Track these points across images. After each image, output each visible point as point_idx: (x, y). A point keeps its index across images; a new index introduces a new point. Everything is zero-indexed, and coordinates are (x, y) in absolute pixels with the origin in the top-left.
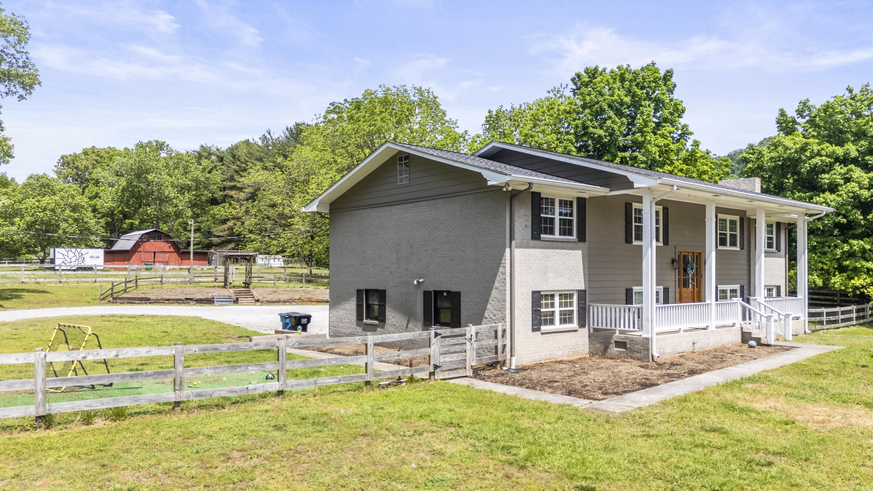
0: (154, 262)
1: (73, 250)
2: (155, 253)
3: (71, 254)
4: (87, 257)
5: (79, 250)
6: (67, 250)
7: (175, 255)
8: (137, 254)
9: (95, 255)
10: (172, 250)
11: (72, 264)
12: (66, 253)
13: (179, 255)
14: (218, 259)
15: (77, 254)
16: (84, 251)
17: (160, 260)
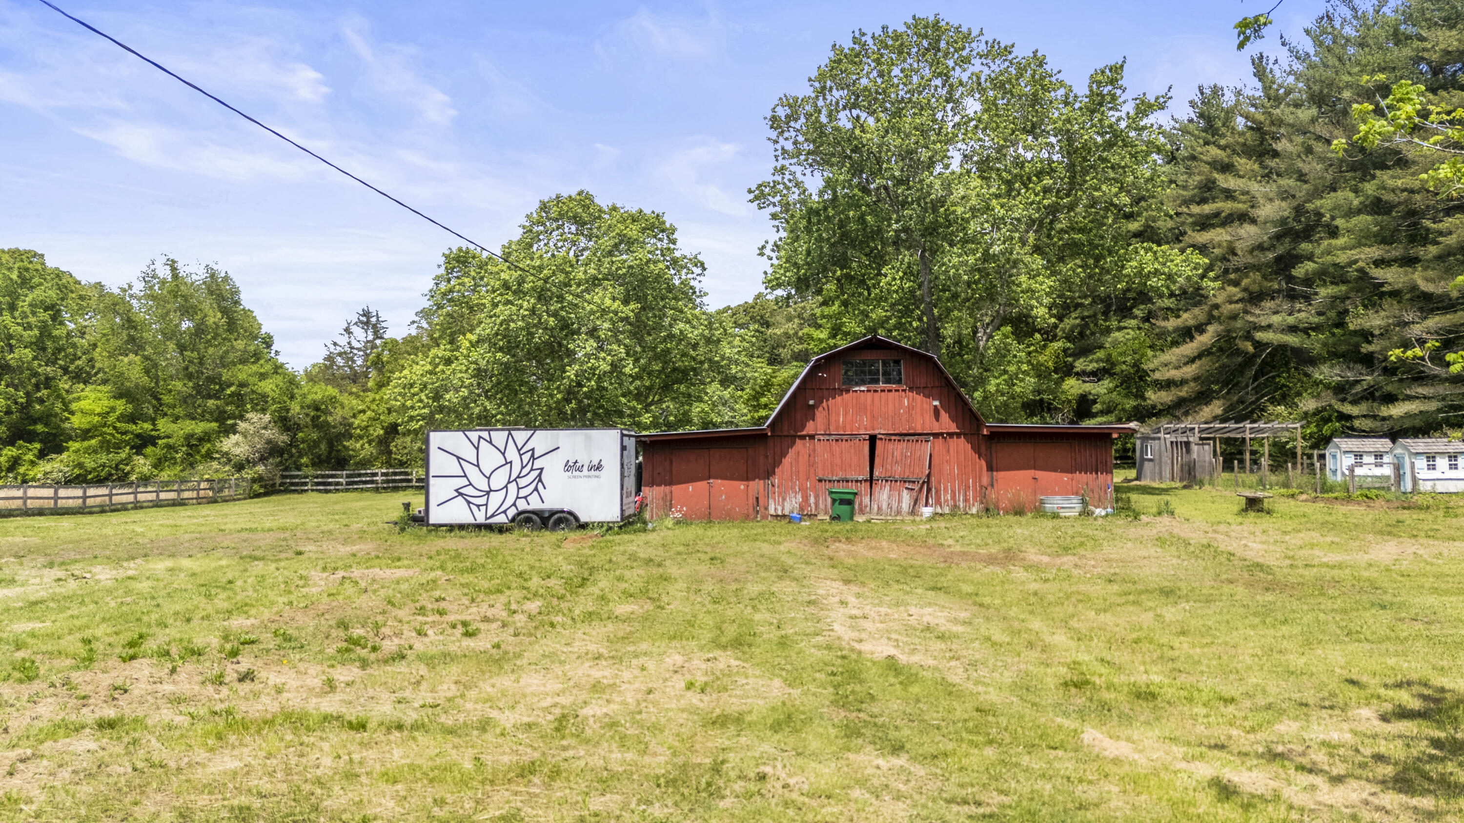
0: (871, 480)
1: (499, 437)
2: (873, 439)
3: (490, 458)
4: (552, 467)
5: (520, 436)
6: (474, 435)
7: (962, 445)
8: (800, 447)
9: (584, 460)
10: (947, 424)
11: (495, 500)
12: (469, 453)
13: (977, 450)
14: (1166, 458)
15: (512, 454)
16: (542, 440)
17: (898, 471)
